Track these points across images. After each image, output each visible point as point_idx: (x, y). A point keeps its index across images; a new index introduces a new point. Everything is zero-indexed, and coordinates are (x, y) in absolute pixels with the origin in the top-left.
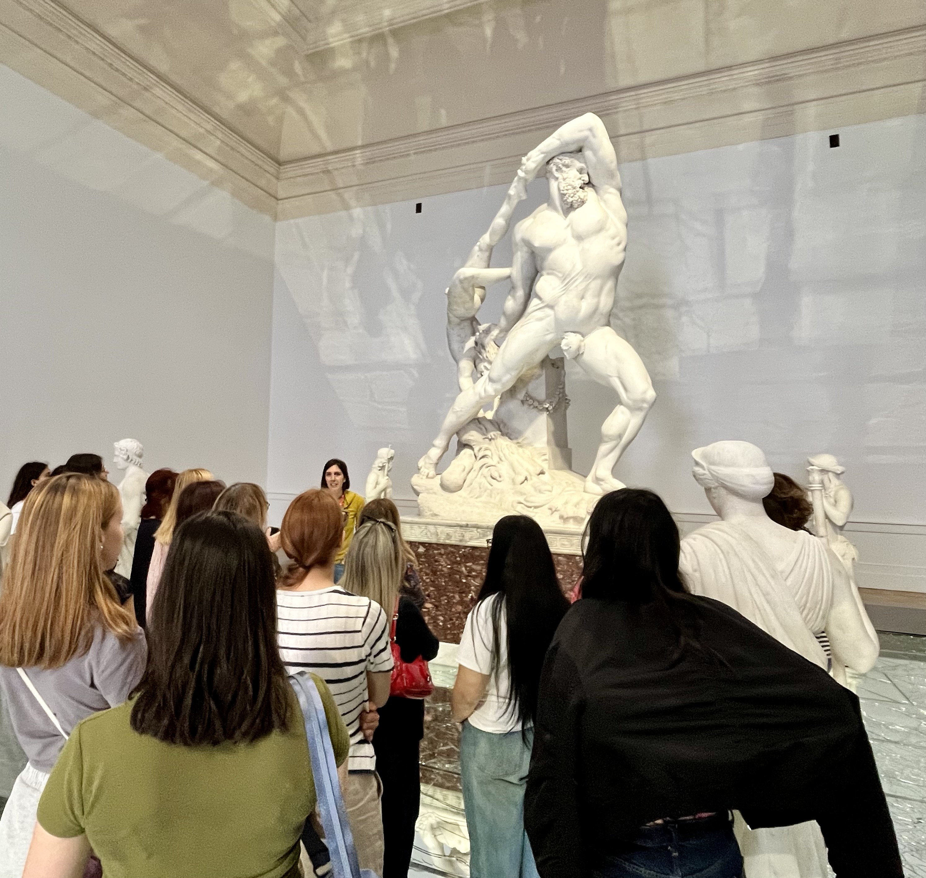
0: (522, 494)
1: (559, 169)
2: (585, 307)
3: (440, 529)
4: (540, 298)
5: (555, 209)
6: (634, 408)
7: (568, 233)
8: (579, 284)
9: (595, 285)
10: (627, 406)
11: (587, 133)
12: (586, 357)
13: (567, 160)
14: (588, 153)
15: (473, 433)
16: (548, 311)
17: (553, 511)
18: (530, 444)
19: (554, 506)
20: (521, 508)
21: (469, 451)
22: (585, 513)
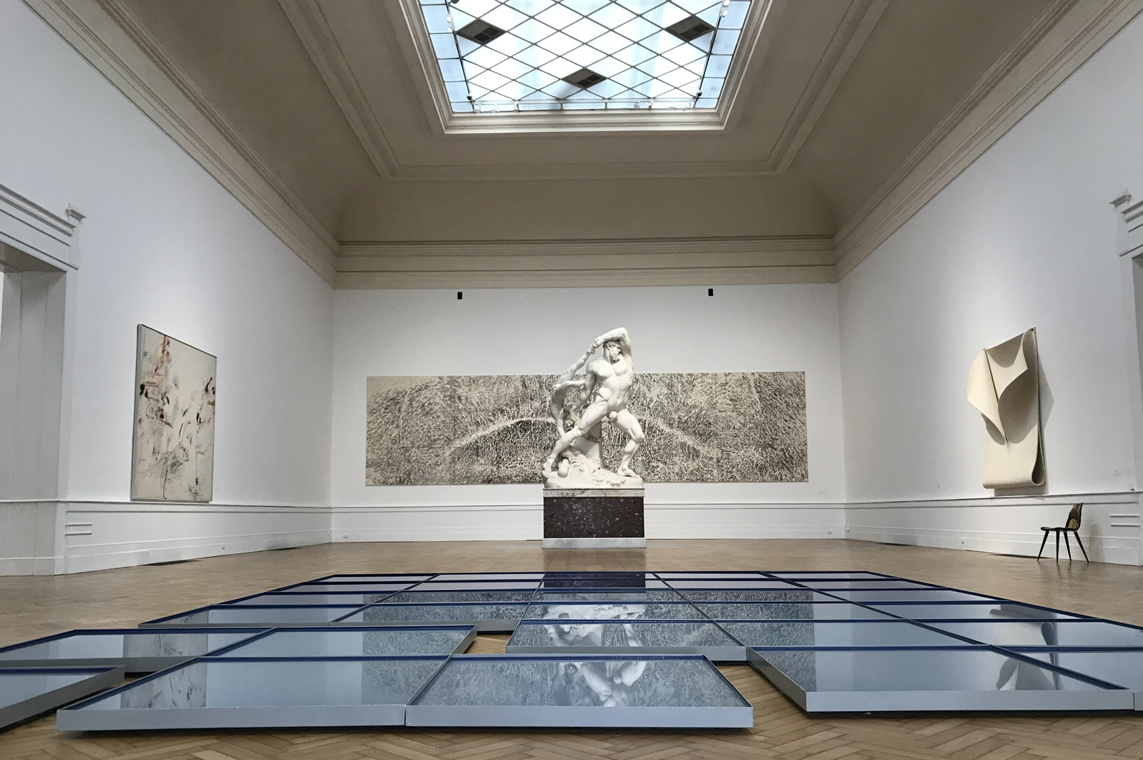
0: (594, 476)
1: (610, 346)
2: (619, 402)
3: (564, 491)
4: (601, 396)
5: (607, 361)
6: (637, 442)
7: (613, 372)
8: (617, 393)
9: (623, 393)
10: (634, 441)
11: (621, 336)
12: (618, 421)
13: (613, 344)
14: (622, 342)
15: (569, 452)
16: (605, 402)
17: (608, 482)
18: (591, 457)
19: (608, 480)
20: (595, 482)
21: (567, 460)
22: (620, 482)
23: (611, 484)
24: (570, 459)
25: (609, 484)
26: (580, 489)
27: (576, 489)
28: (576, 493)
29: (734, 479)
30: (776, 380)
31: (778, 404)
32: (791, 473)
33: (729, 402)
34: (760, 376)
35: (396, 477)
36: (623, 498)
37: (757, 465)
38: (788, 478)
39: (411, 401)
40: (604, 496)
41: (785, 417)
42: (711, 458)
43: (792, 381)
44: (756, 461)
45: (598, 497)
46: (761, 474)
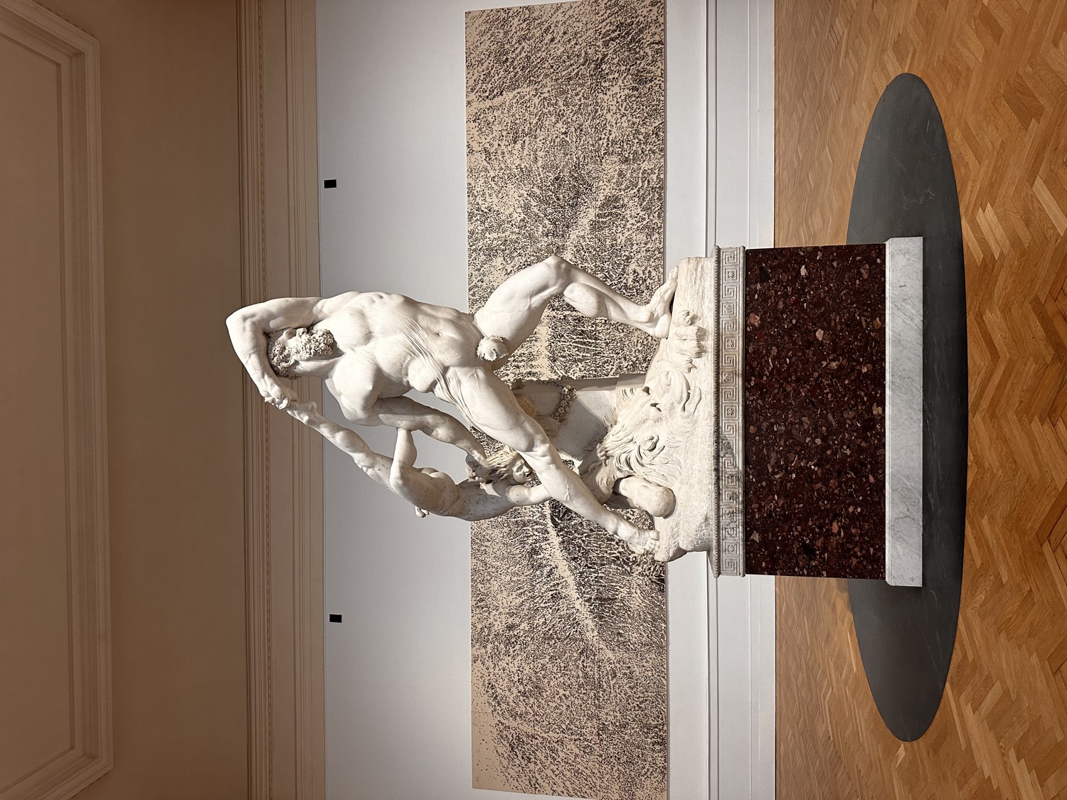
5: (332, 366)
7: (363, 350)
8: (422, 338)
9: (423, 321)
10: (565, 286)
11: (248, 323)
12: (507, 334)
14: (272, 324)
17: (692, 366)
18: (613, 411)
19: (685, 366)
20: (690, 407)
21: (622, 484)
22: (693, 329)
23: (699, 355)
24: (619, 475)
25: (697, 361)
26: (717, 457)
27: (717, 470)
28: (730, 470)
29: (660, 132)
30: (481, 62)
31: (523, 55)
32: (648, 26)
33: (518, 146)
34: (472, 90)
35: (653, 750)
36: (746, 315)
37: (635, 89)
38: (658, 30)
39: (514, 716)
40: (740, 381)
41: (546, 41)
42: (621, 174)
43: (483, 34)
44: (627, 91)
45: (745, 399)
46: (651, 81)
